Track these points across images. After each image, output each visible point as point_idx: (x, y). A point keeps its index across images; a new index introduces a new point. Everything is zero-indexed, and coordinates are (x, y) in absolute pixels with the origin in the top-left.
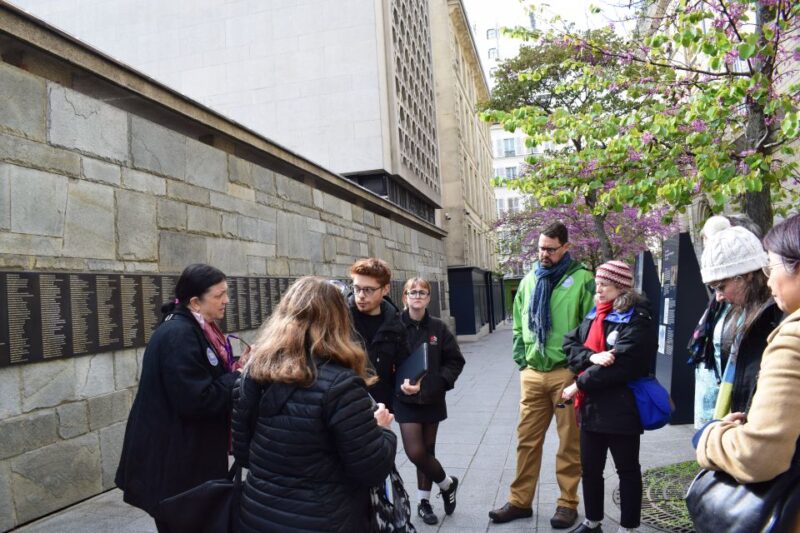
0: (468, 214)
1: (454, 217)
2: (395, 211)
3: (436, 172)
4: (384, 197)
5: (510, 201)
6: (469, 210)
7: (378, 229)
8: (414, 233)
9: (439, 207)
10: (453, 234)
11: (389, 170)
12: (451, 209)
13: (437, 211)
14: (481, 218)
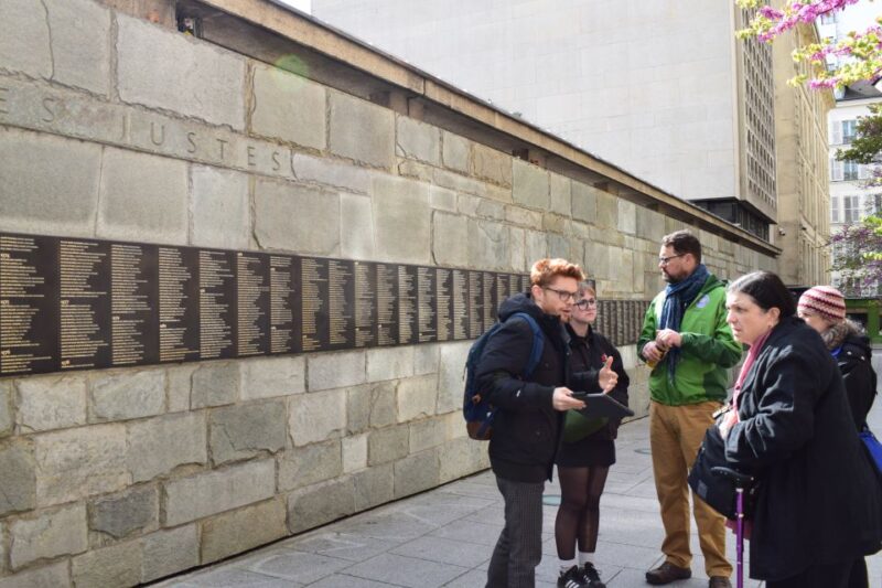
0: (804, 229)
1: (789, 233)
2: (745, 236)
3: (772, 186)
4: (737, 225)
5: (847, 200)
6: (805, 225)
7: (733, 255)
8: (756, 254)
9: (774, 223)
10: (788, 251)
11: (738, 197)
12: (786, 224)
13: (771, 227)
14: (815, 229)
